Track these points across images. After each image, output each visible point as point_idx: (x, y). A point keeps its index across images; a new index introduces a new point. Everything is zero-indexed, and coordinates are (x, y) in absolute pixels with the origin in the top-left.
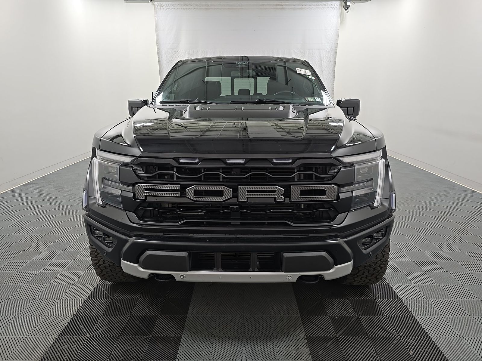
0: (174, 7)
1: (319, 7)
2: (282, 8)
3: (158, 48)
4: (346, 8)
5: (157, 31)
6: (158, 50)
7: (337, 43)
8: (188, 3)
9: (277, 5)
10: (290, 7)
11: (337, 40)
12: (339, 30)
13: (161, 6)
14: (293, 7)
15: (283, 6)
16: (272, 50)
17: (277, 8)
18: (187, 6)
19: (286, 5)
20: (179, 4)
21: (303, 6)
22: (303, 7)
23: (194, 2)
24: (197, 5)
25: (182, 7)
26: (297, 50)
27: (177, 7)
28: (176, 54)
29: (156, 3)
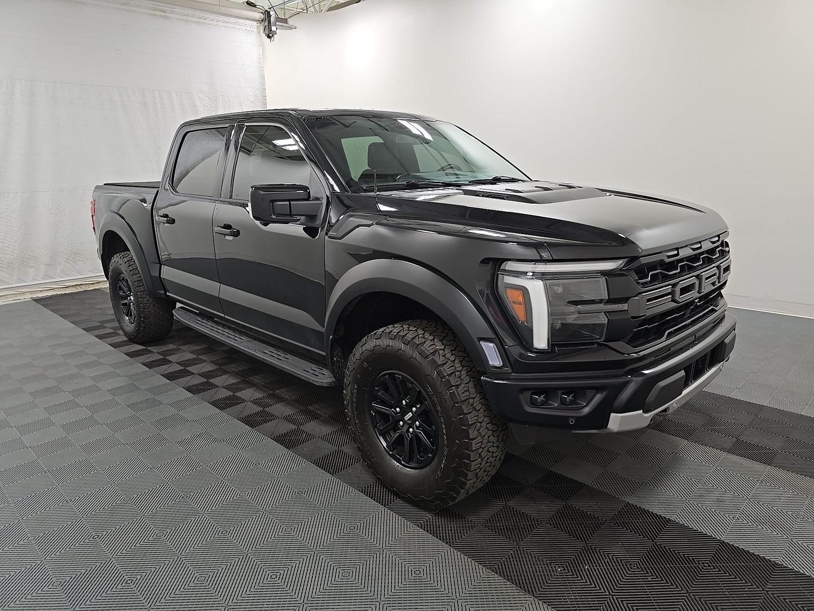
1: (227, 25)
2: (164, 16)
4: (271, 35)
7: (265, 89)
9: (154, 9)
10: (179, 17)
11: (263, 84)
12: (262, 67)
14: (184, 18)
15: (165, 12)
16: (158, 91)
17: (155, 15)
19: (171, 12)
21: (200, 18)
22: (201, 20)
26: (203, 95)
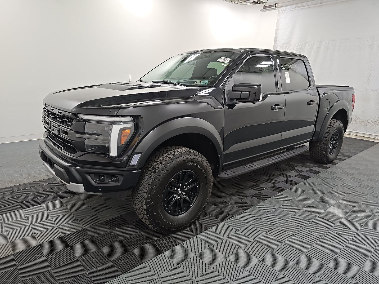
0: (293, 9)
3: (275, 44)
5: (277, 30)
6: (274, 46)
8: (305, 4)
13: (283, 10)
18: (304, 6)
20: (297, 6)
23: (310, 2)
24: (312, 4)
25: (299, 8)
27: (296, 9)
28: (287, 48)
29: (280, 8)
